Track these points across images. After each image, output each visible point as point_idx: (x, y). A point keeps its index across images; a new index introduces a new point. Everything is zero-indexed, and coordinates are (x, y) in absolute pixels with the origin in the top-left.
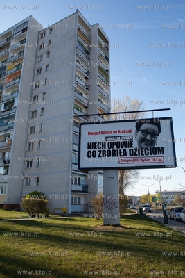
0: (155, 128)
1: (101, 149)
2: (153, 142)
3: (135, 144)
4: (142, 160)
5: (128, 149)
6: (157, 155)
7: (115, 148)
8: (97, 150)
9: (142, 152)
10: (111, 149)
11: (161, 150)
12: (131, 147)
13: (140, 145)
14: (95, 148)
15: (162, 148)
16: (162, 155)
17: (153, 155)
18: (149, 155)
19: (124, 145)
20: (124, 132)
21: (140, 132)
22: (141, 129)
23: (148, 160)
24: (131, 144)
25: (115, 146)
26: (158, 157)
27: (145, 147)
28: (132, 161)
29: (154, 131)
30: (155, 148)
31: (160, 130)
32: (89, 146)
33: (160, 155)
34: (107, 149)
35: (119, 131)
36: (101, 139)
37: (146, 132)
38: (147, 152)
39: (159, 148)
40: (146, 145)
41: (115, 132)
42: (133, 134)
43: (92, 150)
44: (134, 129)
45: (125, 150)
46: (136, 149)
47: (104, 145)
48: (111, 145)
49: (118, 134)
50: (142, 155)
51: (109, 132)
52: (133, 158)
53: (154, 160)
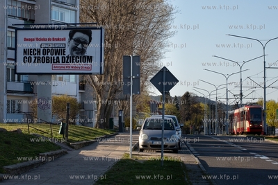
0: (86, 37)
1: (36, 56)
2: (83, 51)
3: (68, 52)
4: (72, 67)
5: (60, 57)
6: (86, 63)
7: (49, 55)
8: (33, 56)
9: (73, 60)
10: (45, 56)
11: (90, 59)
12: (64, 54)
13: (72, 53)
14: (31, 55)
15: (91, 57)
16: (90, 63)
17: (82, 63)
18: (79, 63)
19: (57, 52)
20: (58, 39)
21: (72, 40)
22: (74, 38)
23: (77, 67)
24: (64, 52)
25: (49, 53)
27: (76, 55)
28: (64, 67)
29: (86, 40)
30: (85, 56)
32: (25, 52)
33: (88, 63)
34: (42, 56)
37: (78, 41)
38: (78, 60)
39: (88, 57)
40: (77, 53)
41: (50, 39)
42: (66, 42)
43: (28, 56)
44: (68, 38)
45: (58, 58)
46: (68, 57)
47: (39, 51)
48: (46, 51)
49: (52, 42)
50: (73, 62)
51: (44, 39)
52: (65, 65)
53: (83, 67)
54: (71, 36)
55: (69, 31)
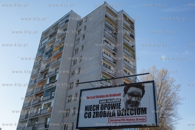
0: (139, 90)
1: (95, 111)
2: (137, 103)
3: (123, 106)
4: (127, 120)
5: (116, 111)
6: (141, 115)
7: (107, 110)
8: (92, 112)
10: (103, 111)
11: (144, 111)
12: (120, 108)
13: (126, 106)
14: (91, 110)
15: (145, 109)
16: (145, 115)
17: (137, 115)
18: (134, 115)
19: (113, 107)
20: (114, 95)
21: (127, 95)
22: (128, 92)
23: (132, 120)
24: (120, 106)
25: (106, 108)
26: (141, 116)
27: (130, 108)
28: (120, 120)
29: (139, 93)
30: (139, 108)
31: (144, 92)
32: (86, 108)
33: (143, 115)
34: (100, 110)
35: (110, 95)
36: (96, 102)
37: (132, 95)
38: (132, 112)
39: (142, 108)
40: (132, 106)
41: (107, 96)
42: (121, 97)
43: (88, 112)
44: (123, 93)
46: (123, 110)
47: (98, 107)
48: (103, 107)
49: (109, 98)
50: (128, 115)
51: (102, 96)
52: (121, 118)
53: (137, 119)
54: (126, 91)
55: (123, 87)
